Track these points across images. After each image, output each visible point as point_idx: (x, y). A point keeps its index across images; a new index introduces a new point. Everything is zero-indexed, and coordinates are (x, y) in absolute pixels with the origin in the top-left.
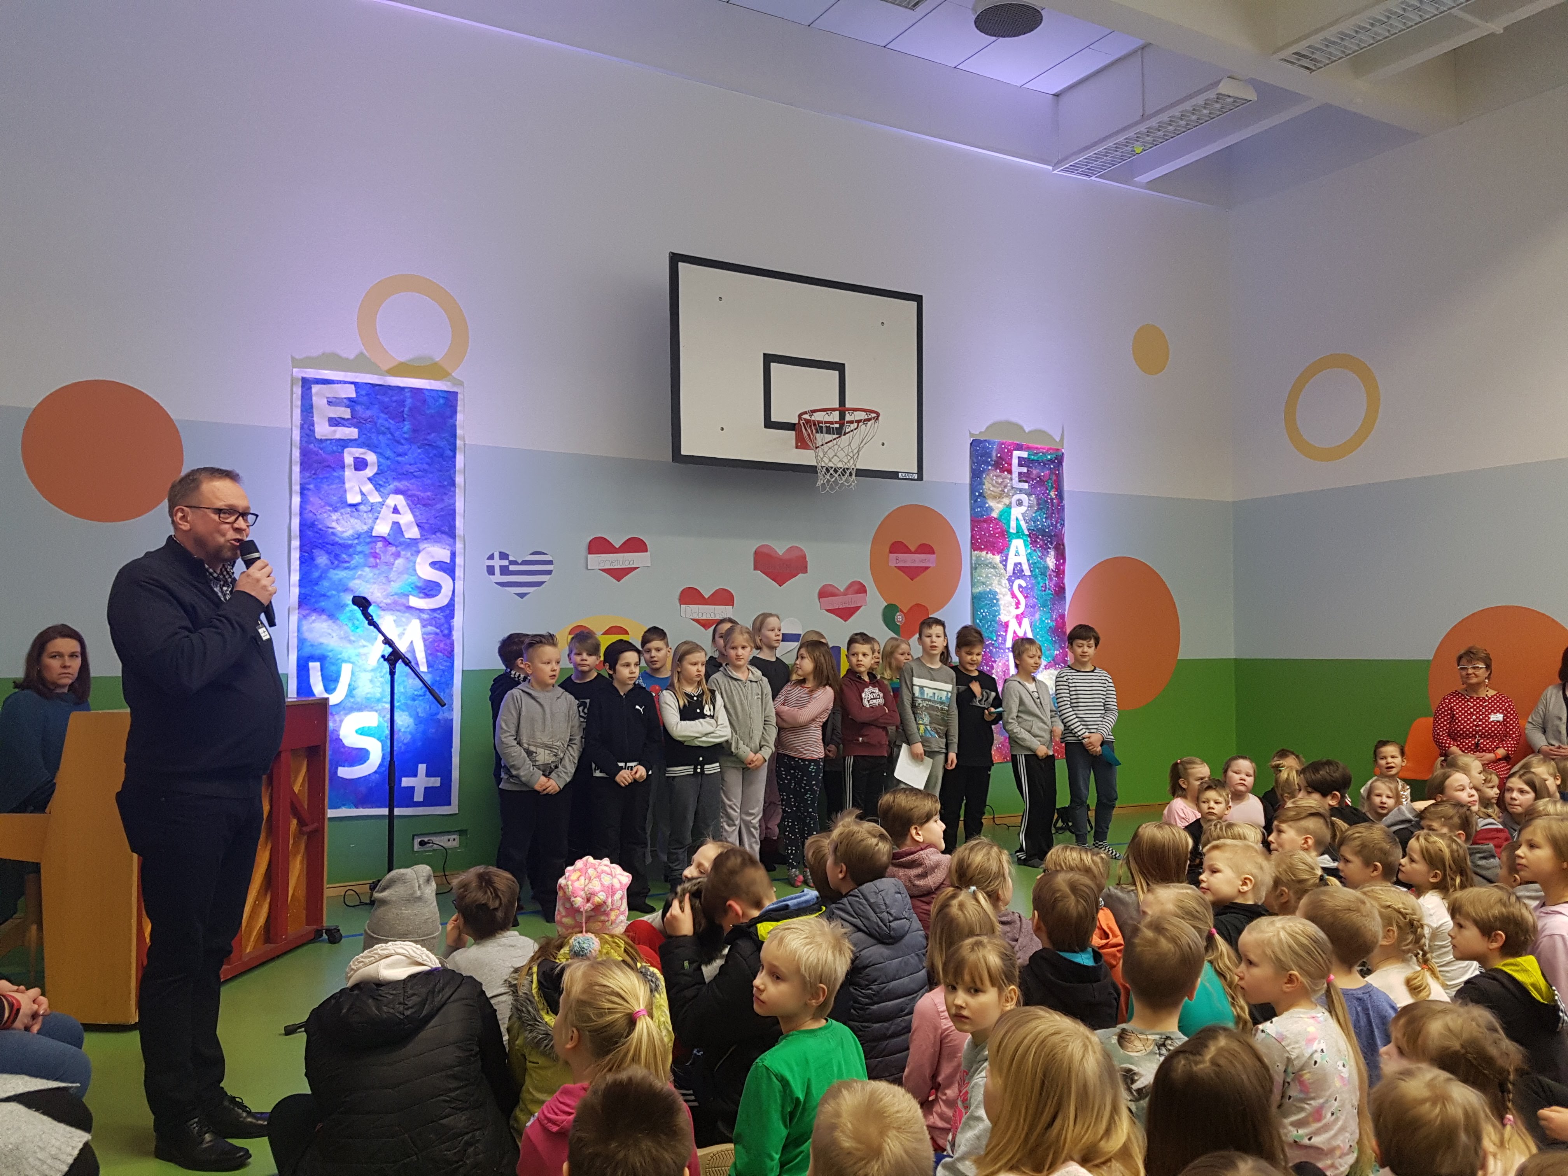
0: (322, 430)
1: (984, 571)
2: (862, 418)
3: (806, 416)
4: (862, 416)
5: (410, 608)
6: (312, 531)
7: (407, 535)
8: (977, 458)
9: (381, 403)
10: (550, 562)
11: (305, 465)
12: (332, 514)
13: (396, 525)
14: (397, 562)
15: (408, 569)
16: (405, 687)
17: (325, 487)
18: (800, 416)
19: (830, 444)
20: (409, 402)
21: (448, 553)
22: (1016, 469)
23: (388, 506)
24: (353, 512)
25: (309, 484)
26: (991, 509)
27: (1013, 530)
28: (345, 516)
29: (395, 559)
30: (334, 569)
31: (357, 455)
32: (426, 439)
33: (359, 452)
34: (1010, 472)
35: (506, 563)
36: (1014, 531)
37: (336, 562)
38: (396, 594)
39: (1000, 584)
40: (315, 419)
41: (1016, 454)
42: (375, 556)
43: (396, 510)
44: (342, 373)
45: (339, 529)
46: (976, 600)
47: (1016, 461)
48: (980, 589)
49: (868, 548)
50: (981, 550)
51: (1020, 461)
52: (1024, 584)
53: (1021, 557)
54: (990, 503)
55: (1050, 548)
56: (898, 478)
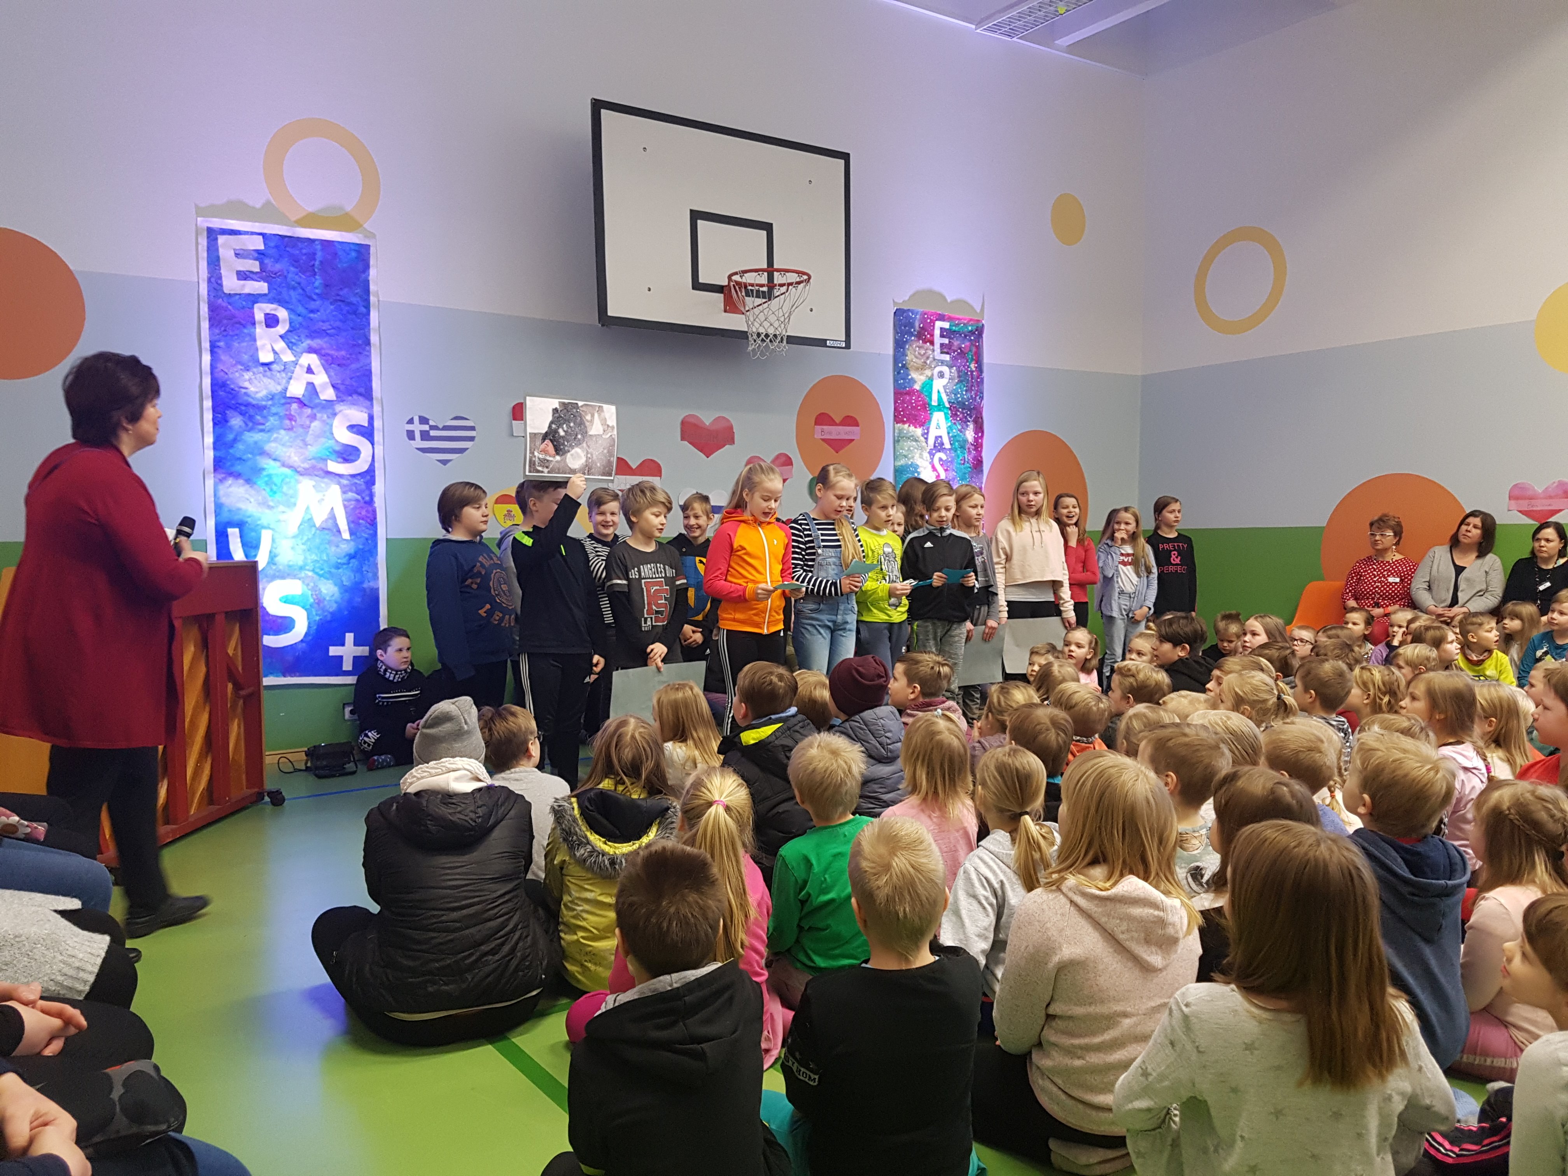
0: (230, 284)
1: (907, 444)
2: (794, 281)
3: (736, 278)
4: (793, 278)
5: (329, 473)
6: (225, 391)
7: (323, 397)
8: (900, 328)
9: (291, 255)
10: (472, 428)
11: (214, 321)
12: (244, 374)
13: (311, 386)
14: (313, 425)
15: (325, 432)
16: (328, 555)
17: (236, 344)
18: (730, 277)
19: (760, 307)
20: (319, 255)
21: (366, 416)
22: (938, 340)
23: (301, 366)
24: (265, 371)
25: (219, 341)
26: (913, 381)
27: (934, 403)
28: (258, 376)
29: (311, 422)
30: (249, 431)
31: (268, 311)
32: (338, 295)
33: (269, 308)
34: (932, 343)
35: (426, 427)
36: (936, 404)
37: (250, 424)
38: (314, 458)
39: (921, 456)
40: (222, 271)
41: (939, 324)
42: (291, 418)
43: (309, 370)
44: (250, 223)
45: (252, 389)
46: (898, 473)
47: (939, 332)
48: (902, 462)
49: (794, 419)
50: (904, 422)
51: (942, 333)
52: (944, 457)
53: (941, 430)
54: (913, 374)
55: (969, 421)
56: (826, 346)
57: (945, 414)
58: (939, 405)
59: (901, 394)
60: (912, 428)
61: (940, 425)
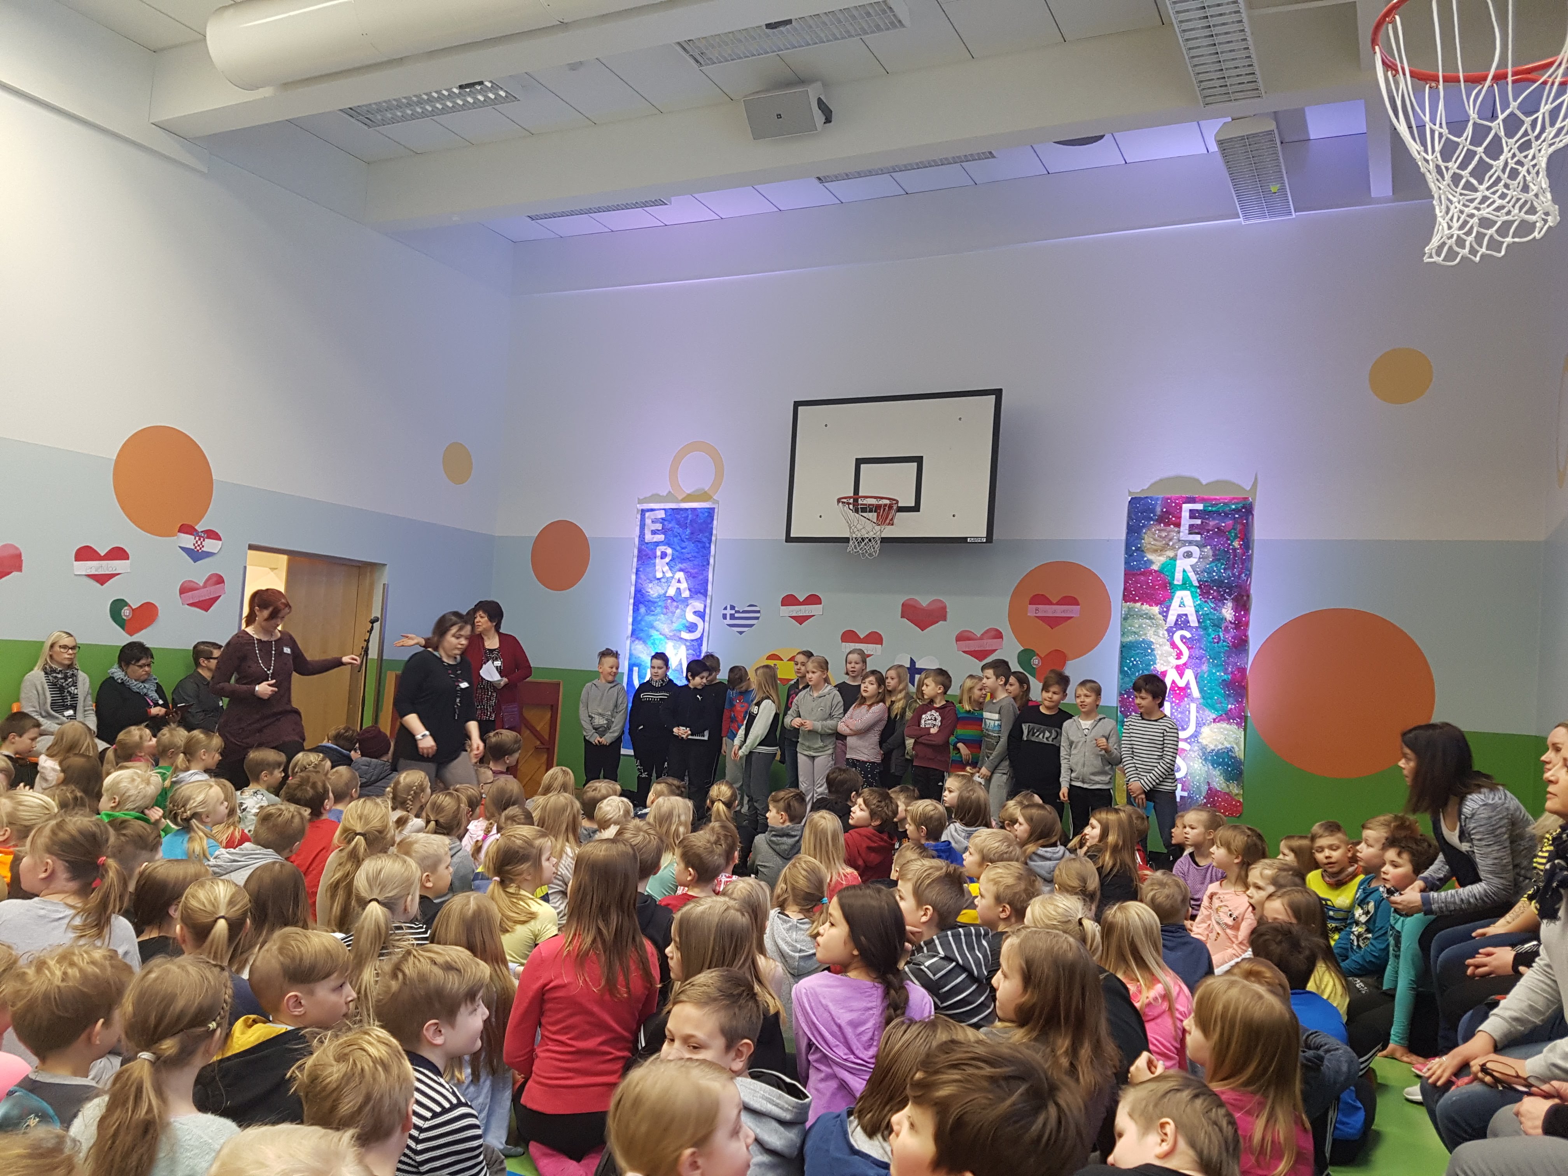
0: (648, 537)
1: (1139, 621)
5: (681, 638)
6: (641, 597)
7: (683, 595)
8: (1136, 515)
9: (676, 519)
10: (758, 612)
11: (639, 558)
13: (678, 589)
17: (647, 569)
20: (689, 516)
21: (703, 606)
22: (1186, 522)
23: (675, 579)
24: (658, 583)
25: (640, 568)
26: (1151, 562)
28: (655, 585)
29: (676, 610)
30: (648, 615)
31: (664, 550)
32: (697, 538)
34: (1178, 525)
35: (733, 612)
37: (649, 611)
38: (675, 630)
39: (1156, 634)
41: (1188, 507)
43: (679, 581)
44: (660, 504)
45: (652, 592)
46: (1126, 649)
47: (1188, 514)
48: (1131, 638)
49: (1008, 600)
50: (1135, 601)
51: (1193, 514)
52: (1188, 635)
53: (1187, 608)
54: (1150, 556)
55: (1227, 599)
56: (967, 542)
57: (1192, 592)
58: (1184, 583)
59: (1134, 575)
60: (1146, 607)
61: (1186, 604)
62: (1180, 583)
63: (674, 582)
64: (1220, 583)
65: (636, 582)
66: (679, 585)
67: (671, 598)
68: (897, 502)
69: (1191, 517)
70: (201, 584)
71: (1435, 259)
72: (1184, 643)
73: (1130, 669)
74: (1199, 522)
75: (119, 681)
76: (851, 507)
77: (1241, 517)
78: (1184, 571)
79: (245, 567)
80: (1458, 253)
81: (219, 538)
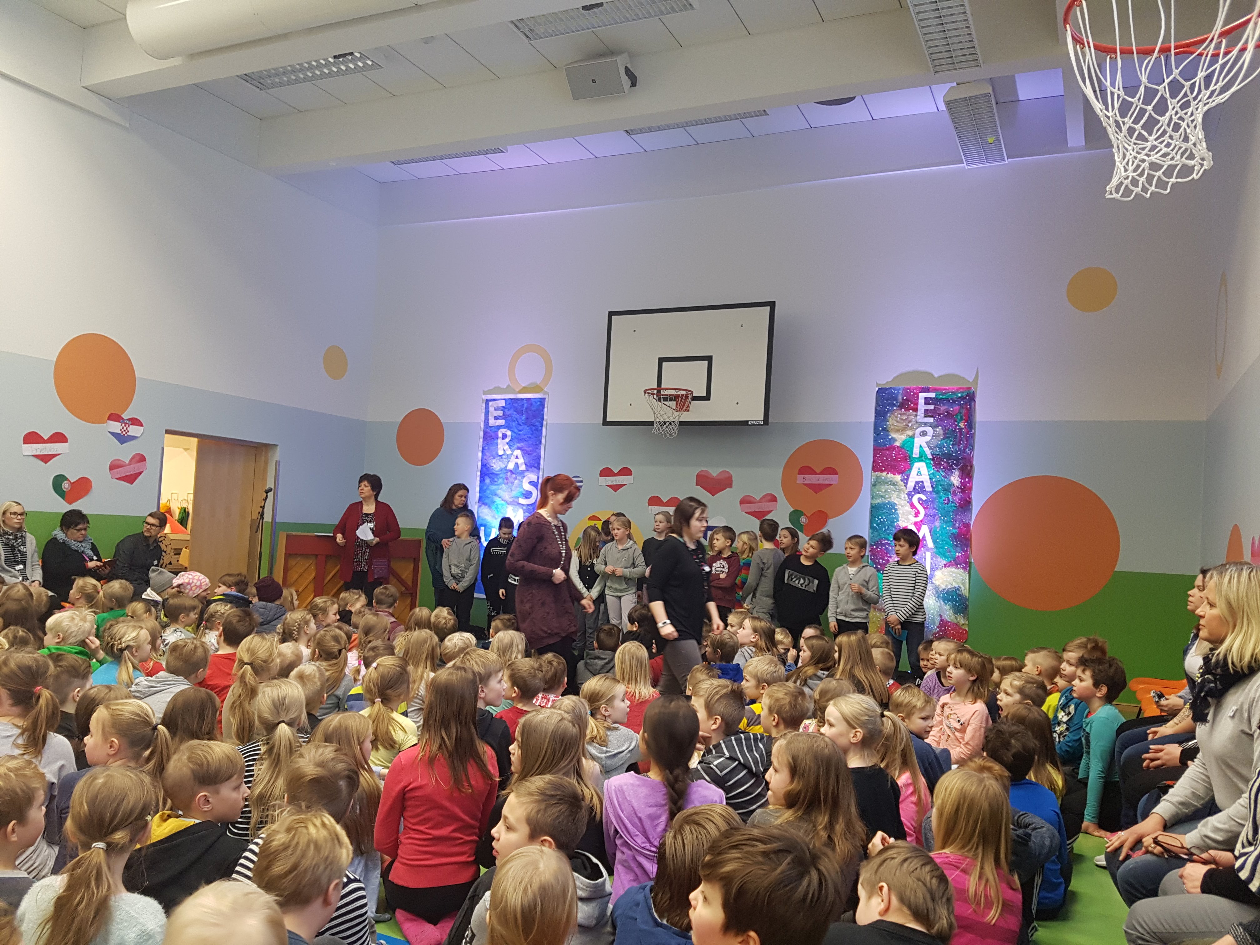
0: (492, 422)
1: (885, 487)
5: (519, 504)
6: (485, 467)
7: (521, 469)
8: (882, 402)
9: (514, 407)
11: (485, 438)
12: (493, 460)
13: (516, 464)
14: (515, 481)
17: (491, 448)
20: (525, 405)
21: (536, 477)
22: (922, 407)
23: (514, 455)
24: (500, 459)
25: (485, 447)
26: (894, 440)
27: (915, 456)
28: (497, 461)
30: (491, 484)
32: (531, 422)
33: (504, 431)
34: (915, 410)
37: (493, 482)
38: (514, 497)
39: (898, 497)
41: (924, 395)
43: (517, 457)
44: (501, 395)
45: (495, 467)
46: (875, 509)
47: (923, 401)
48: (879, 501)
49: (781, 471)
50: (882, 471)
51: (927, 401)
52: (924, 498)
53: (923, 476)
54: (893, 435)
55: (955, 469)
56: (748, 425)
57: (927, 464)
58: (921, 457)
59: (881, 450)
60: (890, 475)
61: (922, 473)
62: (917, 456)
63: (513, 458)
64: (949, 456)
65: (482, 458)
66: (517, 461)
67: (511, 471)
68: (692, 393)
69: (926, 404)
70: (127, 462)
71: (1115, 195)
72: (921, 504)
73: (878, 525)
74: (932, 407)
75: (61, 541)
76: (655, 396)
77: (966, 404)
78: (921, 446)
79: (163, 448)
80: (1133, 191)
81: (141, 425)
